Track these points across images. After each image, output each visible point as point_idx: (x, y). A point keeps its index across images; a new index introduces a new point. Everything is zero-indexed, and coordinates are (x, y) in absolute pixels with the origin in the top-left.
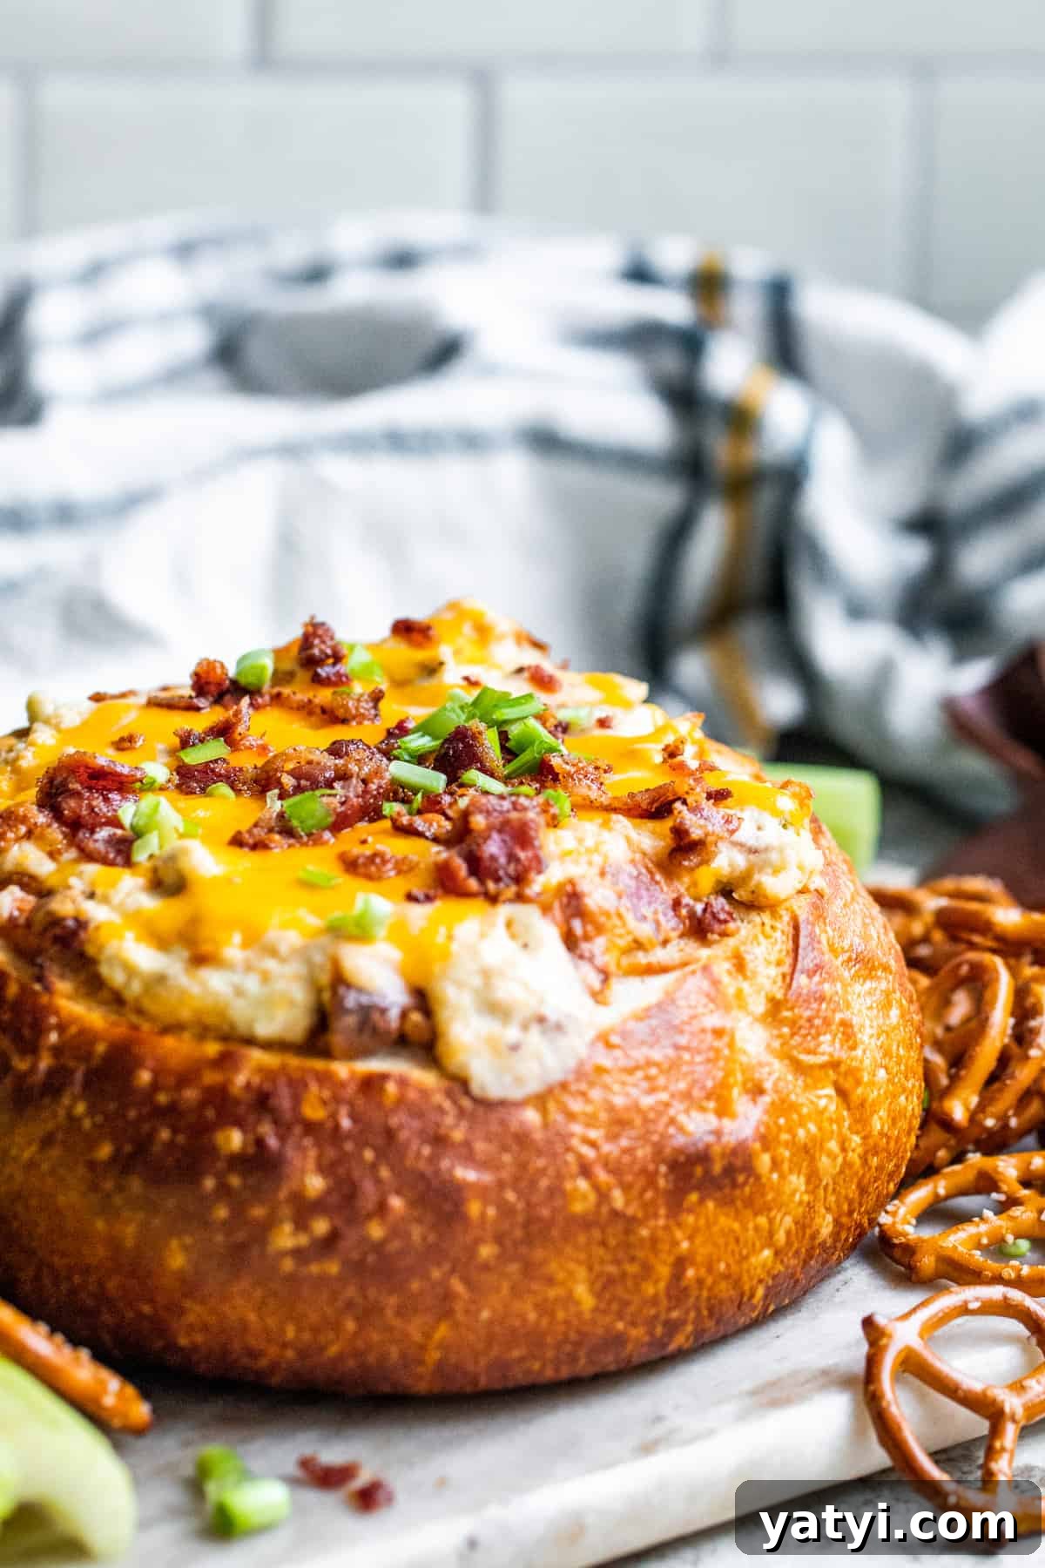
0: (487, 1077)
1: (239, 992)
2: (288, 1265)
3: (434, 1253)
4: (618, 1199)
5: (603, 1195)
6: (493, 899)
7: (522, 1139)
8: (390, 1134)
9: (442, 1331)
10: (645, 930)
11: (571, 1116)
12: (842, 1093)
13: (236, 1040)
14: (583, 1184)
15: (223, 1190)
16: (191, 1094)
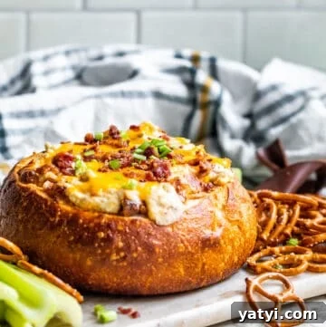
0: (159, 220)
1: (102, 202)
2: (115, 263)
3: (148, 260)
4: (190, 248)
5: (186, 248)
6: (159, 182)
7: (168, 234)
8: (138, 233)
10: (194, 189)
11: (178, 229)
12: (240, 228)
13: (102, 212)
14: (182, 245)
15: (100, 246)
16: (92, 225)
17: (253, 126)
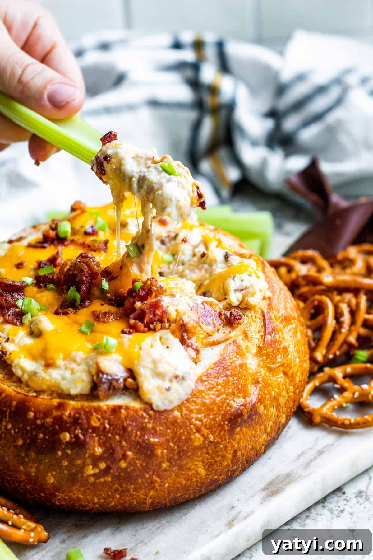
0: (159, 402)
1: (63, 378)
2: (92, 479)
3: (146, 469)
4: (211, 437)
5: (205, 438)
6: (154, 330)
7: (175, 422)
8: (124, 429)
9: (152, 493)
10: (210, 329)
11: (191, 411)
12: (285, 373)
13: (64, 396)
14: (197, 435)
15: (65, 455)
16: (49, 420)
17: (278, 127)
